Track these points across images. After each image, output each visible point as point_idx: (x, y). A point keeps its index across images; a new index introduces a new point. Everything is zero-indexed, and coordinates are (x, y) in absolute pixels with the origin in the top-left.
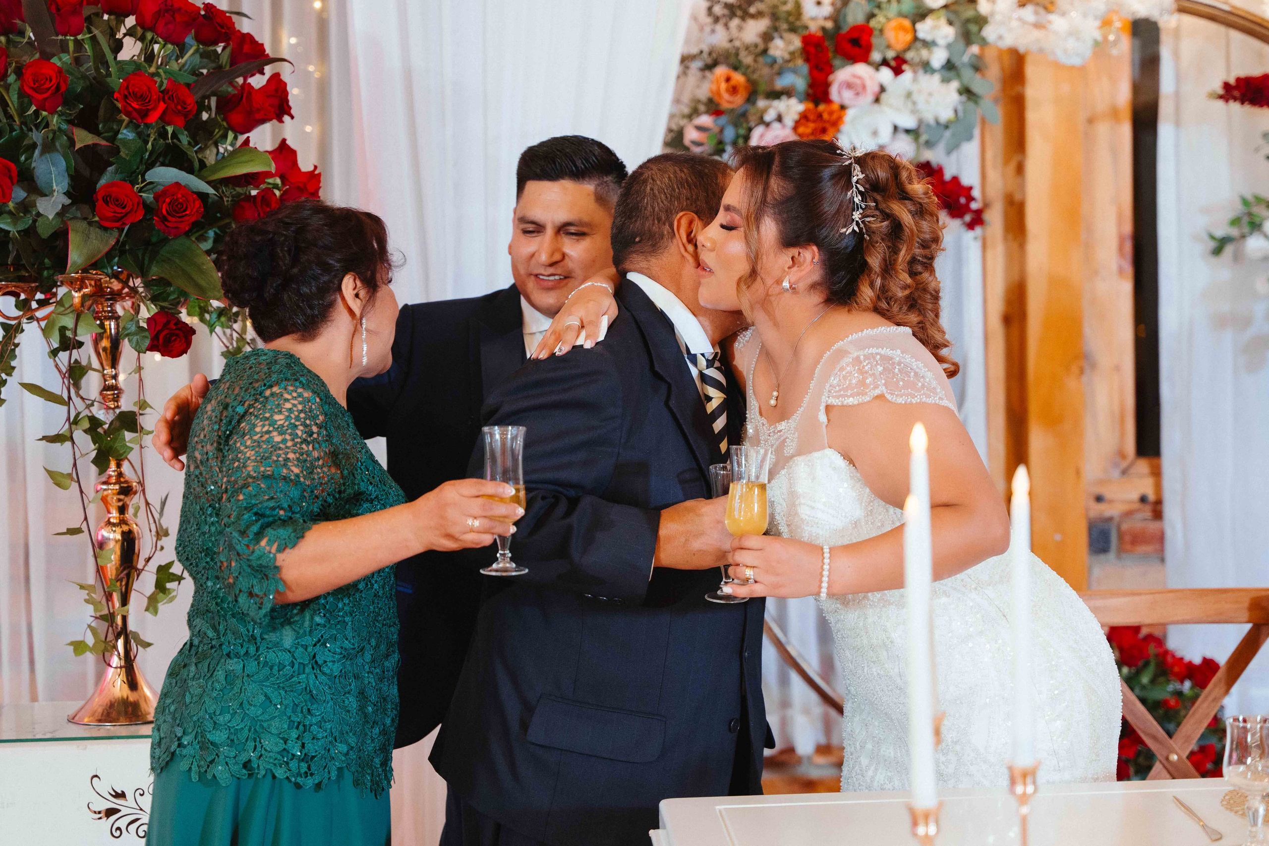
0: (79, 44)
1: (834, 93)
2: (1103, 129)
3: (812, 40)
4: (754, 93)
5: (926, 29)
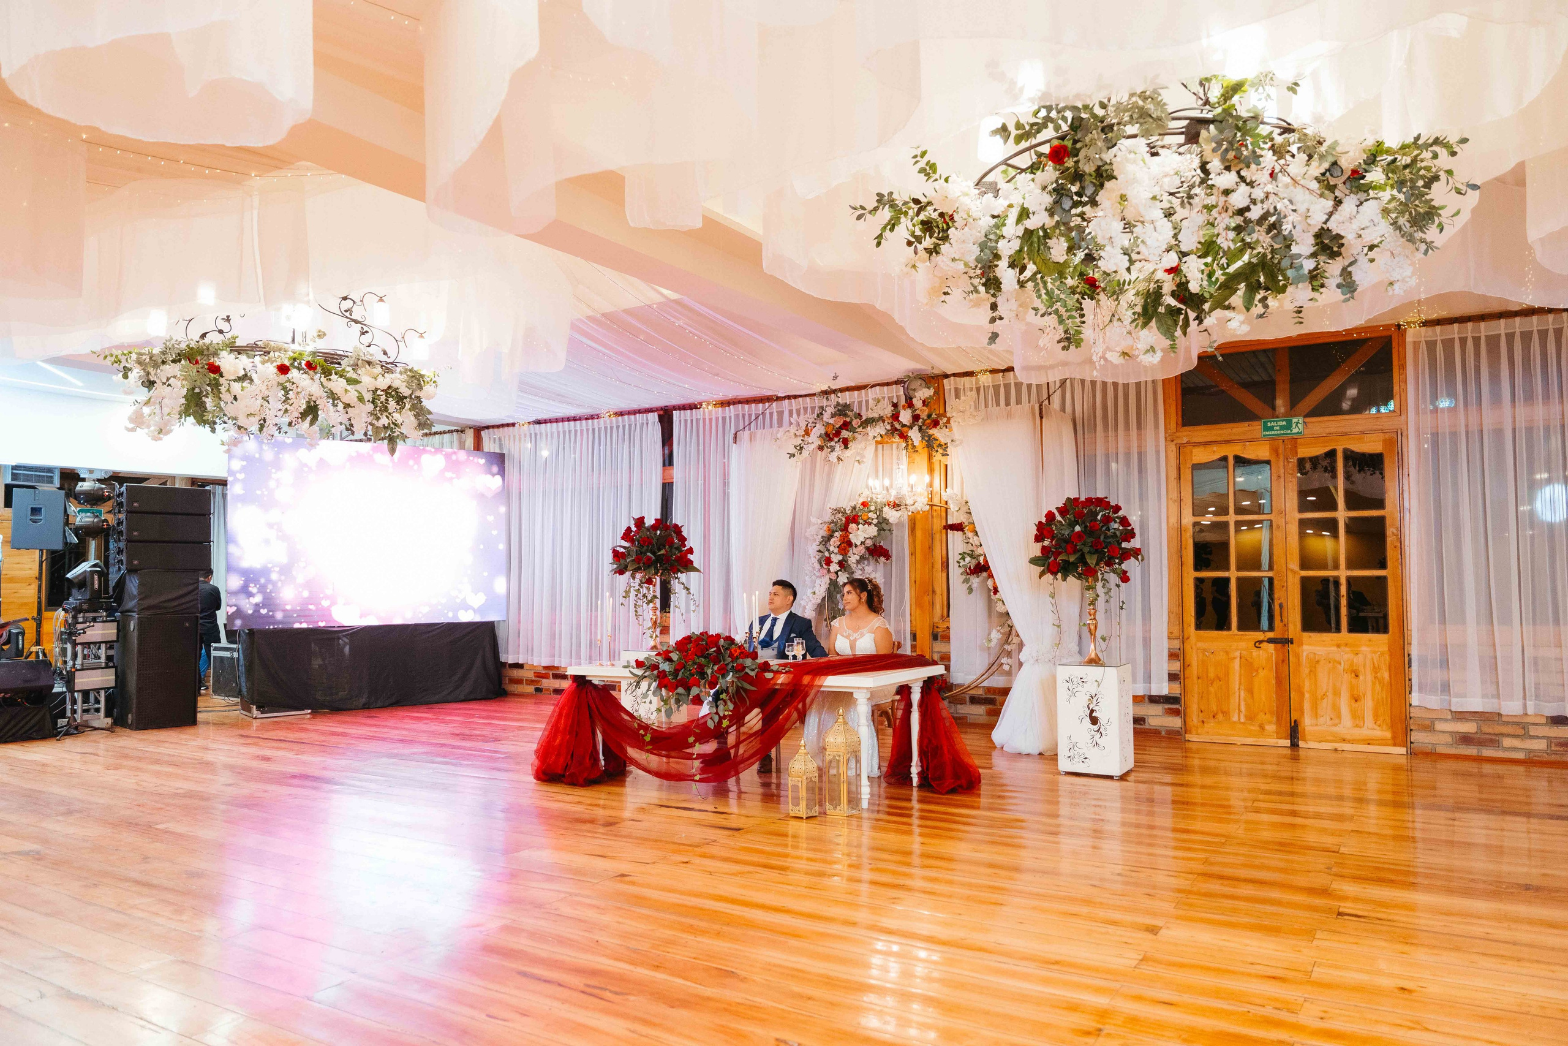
1: (850, 530)
3: (847, 519)
4: (834, 532)
5: (871, 515)
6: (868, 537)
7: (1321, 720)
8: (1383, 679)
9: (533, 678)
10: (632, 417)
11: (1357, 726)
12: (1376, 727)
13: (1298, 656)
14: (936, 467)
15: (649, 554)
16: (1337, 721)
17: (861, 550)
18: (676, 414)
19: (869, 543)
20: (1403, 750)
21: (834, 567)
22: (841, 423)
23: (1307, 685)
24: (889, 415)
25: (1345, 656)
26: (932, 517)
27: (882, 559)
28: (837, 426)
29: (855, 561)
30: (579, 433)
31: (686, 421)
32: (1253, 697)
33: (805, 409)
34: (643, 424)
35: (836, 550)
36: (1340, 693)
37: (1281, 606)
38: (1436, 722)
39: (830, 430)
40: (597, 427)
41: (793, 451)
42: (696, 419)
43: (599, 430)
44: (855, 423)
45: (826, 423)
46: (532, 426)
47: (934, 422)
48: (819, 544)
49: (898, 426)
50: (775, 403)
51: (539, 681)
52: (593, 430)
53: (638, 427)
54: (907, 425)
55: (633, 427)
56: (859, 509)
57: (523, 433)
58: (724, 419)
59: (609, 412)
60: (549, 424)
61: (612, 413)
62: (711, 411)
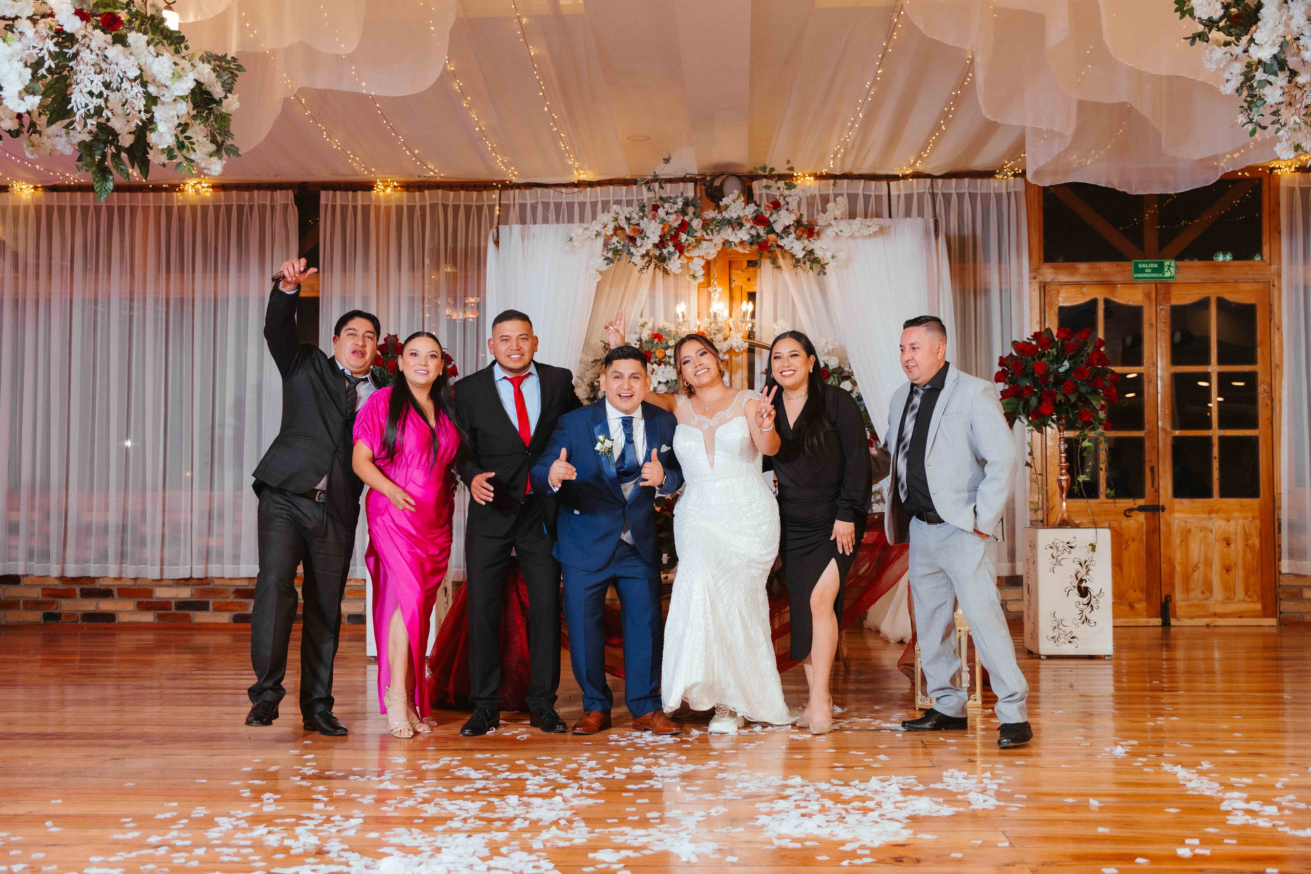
6: (664, 380)
7: (1193, 595)
8: (1254, 545)
9: (40, 599)
10: (247, 194)
11: (1228, 598)
12: (1249, 600)
13: (1169, 525)
14: (737, 294)
16: (1207, 594)
18: (325, 197)
19: (662, 390)
20: (1273, 621)
22: (679, 222)
23: (1178, 557)
24: (750, 217)
25: (1218, 524)
28: (676, 226)
30: (140, 213)
31: (344, 208)
32: (1122, 573)
33: (546, 205)
34: (264, 206)
36: (1212, 565)
37: (1152, 469)
38: (1304, 590)
39: (666, 230)
40: (175, 204)
41: (610, 255)
42: (363, 206)
43: (181, 209)
44: (696, 224)
45: (663, 221)
46: (40, 193)
47: (809, 230)
48: (589, 389)
49: (762, 232)
50: (497, 192)
51: (53, 603)
52: (169, 209)
53: (256, 209)
54: (778, 231)
55: (246, 209)
56: (650, 341)
57: (22, 204)
58: (411, 209)
59: (200, 183)
60: (79, 194)
61: (206, 185)
62: (390, 195)
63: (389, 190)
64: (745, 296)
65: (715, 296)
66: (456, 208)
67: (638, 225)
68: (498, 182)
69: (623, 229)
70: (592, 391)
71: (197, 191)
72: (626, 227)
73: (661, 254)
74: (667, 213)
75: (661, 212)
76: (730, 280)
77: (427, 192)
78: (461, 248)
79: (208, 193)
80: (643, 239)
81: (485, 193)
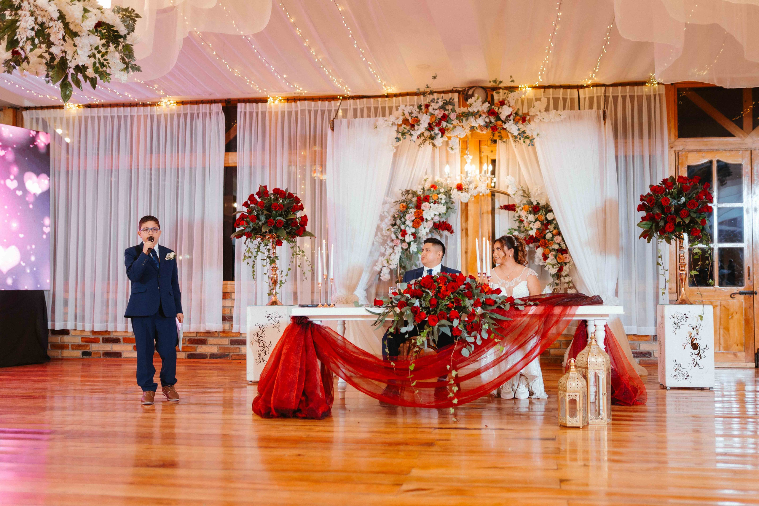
0: (268, 199)
1: (422, 208)
2: (485, 215)
3: (419, 198)
4: (407, 208)
5: (440, 196)
6: (437, 213)
10: (195, 106)
14: (484, 160)
15: (279, 218)
17: (430, 224)
18: (240, 107)
19: (437, 219)
21: (409, 238)
22: (442, 114)
24: (485, 111)
26: (481, 200)
27: (446, 233)
28: (440, 117)
29: (425, 234)
30: (135, 119)
31: (251, 113)
35: (411, 224)
37: (749, 268)
39: (433, 120)
40: (156, 114)
41: (400, 136)
42: (262, 112)
43: (159, 117)
44: (453, 116)
45: (432, 115)
46: (82, 109)
47: (523, 118)
48: (392, 219)
49: (493, 120)
50: (340, 101)
51: (87, 346)
52: (152, 117)
53: (201, 115)
54: (502, 119)
55: (195, 115)
56: (429, 190)
57: (71, 116)
58: (290, 113)
59: (169, 101)
60: (102, 109)
61: (173, 102)
62: (277, 105)
63: (277, 102)
64: (490, 161)
65: (469, 161)
66: (316, 112)
67: (417, 117)
68: (340, 96)
69: (408, 120)
70: (394, 220)
71: (167, 105)
72: (409, 118)
73: (431, 135)
74: (434, 109)
75: (430, 109)
76: (480, 152)
77: (298, 102)
78: (319, 135)
79: (174, 107)
80: (419, 125)
81: (333, 102)
